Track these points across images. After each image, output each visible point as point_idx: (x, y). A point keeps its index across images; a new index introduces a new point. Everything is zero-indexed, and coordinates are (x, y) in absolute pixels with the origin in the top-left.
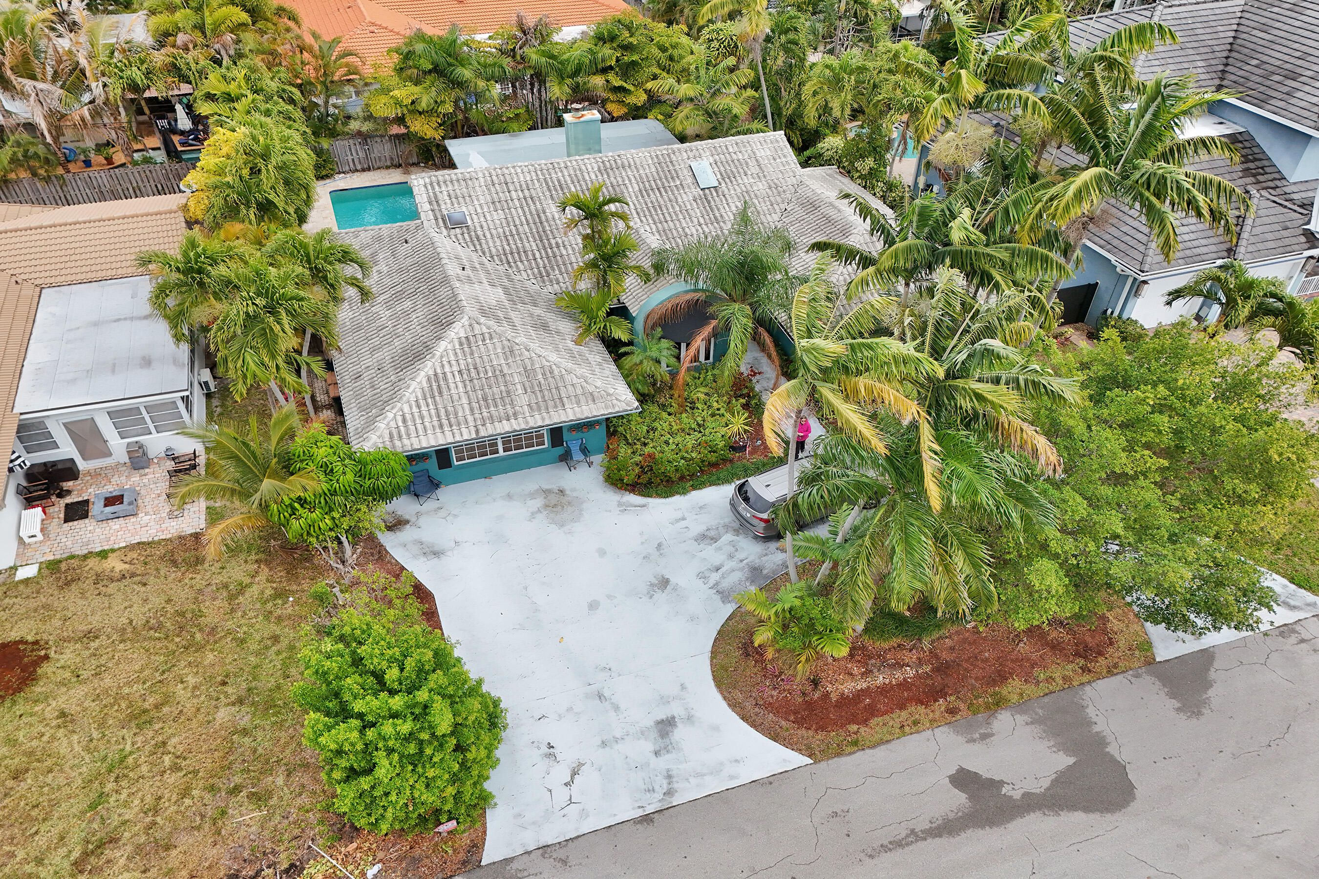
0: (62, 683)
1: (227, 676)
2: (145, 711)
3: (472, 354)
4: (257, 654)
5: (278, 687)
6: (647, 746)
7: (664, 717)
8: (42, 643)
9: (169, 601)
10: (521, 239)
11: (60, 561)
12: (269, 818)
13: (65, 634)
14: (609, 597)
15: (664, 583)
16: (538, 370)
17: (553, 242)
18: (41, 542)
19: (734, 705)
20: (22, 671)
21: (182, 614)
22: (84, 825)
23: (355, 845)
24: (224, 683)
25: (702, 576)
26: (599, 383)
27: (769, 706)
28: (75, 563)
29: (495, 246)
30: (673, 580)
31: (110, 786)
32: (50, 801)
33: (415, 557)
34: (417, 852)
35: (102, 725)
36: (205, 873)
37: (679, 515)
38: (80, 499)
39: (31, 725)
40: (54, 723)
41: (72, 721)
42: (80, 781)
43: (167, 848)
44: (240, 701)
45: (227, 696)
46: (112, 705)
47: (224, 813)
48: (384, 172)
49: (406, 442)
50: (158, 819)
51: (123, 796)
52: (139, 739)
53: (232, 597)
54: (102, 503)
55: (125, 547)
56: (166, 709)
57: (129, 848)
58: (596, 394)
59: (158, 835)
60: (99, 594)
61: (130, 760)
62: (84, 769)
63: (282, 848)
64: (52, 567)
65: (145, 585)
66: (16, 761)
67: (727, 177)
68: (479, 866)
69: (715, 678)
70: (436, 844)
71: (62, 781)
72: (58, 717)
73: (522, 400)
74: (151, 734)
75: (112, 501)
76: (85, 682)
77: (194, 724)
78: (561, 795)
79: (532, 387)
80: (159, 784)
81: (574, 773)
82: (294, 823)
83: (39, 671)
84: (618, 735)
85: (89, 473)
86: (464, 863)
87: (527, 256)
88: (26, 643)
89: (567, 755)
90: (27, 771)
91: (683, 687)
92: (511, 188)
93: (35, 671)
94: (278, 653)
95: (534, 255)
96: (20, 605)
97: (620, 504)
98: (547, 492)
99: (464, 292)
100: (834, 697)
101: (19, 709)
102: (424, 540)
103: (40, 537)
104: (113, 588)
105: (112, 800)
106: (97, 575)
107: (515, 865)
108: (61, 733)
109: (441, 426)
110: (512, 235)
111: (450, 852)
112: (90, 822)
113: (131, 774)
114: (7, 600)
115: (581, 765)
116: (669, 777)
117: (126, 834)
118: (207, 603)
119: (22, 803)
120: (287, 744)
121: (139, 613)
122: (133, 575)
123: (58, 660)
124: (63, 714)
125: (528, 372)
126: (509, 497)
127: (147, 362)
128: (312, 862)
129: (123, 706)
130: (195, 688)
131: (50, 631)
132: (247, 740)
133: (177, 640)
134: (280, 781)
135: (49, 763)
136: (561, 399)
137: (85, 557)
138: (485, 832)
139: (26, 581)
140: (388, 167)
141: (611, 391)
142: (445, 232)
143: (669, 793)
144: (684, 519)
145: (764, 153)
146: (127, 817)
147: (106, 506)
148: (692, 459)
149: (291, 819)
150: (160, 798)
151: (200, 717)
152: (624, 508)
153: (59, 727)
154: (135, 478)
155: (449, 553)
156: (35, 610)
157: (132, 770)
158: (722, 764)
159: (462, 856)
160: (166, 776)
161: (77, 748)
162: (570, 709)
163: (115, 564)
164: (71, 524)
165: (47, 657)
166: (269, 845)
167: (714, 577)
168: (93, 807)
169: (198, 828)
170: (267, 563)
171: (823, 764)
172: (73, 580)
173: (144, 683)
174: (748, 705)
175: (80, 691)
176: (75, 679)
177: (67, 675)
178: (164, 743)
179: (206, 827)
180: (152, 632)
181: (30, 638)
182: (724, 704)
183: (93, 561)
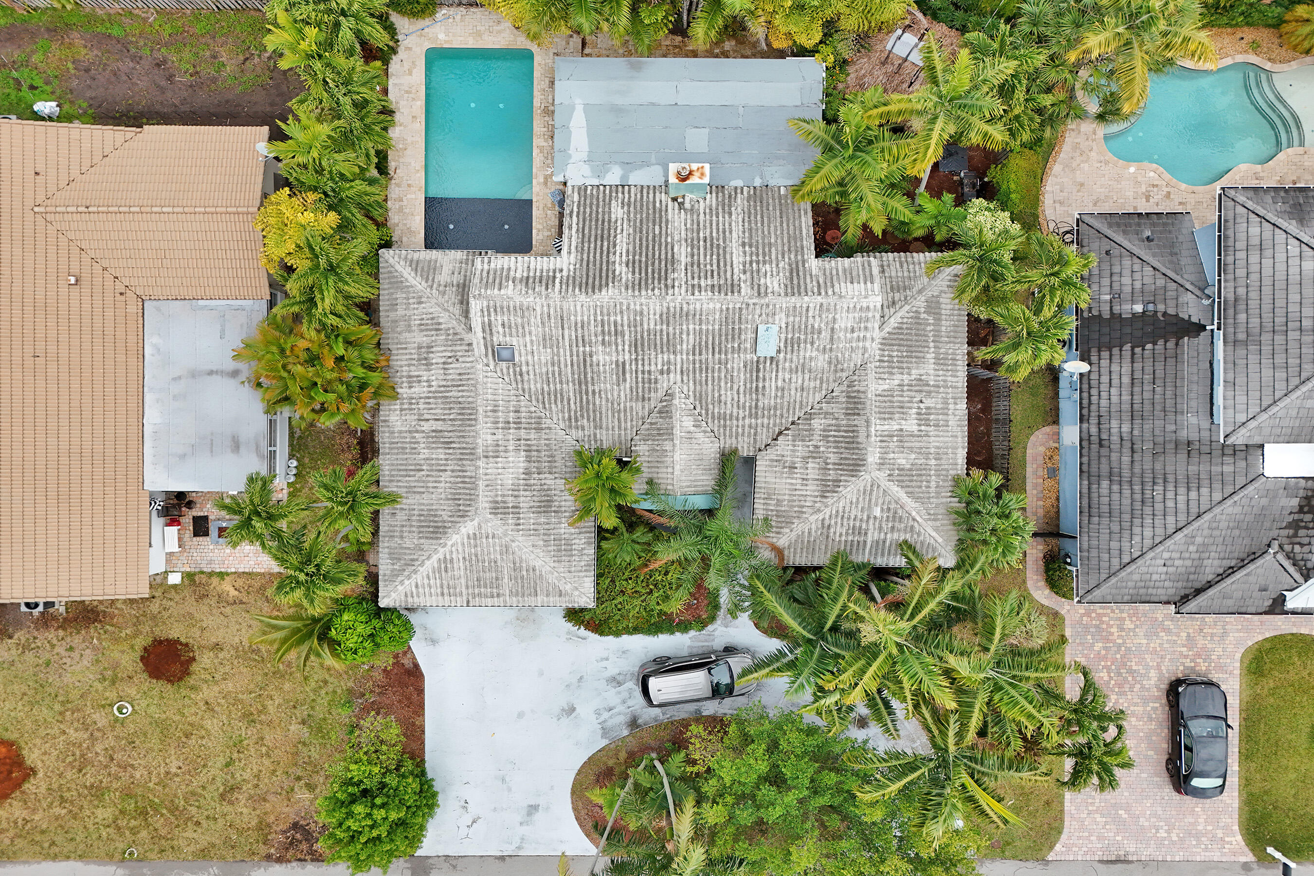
0: (205, 680)
1: (296, 702)
2: (252, 714)
3: (476, 546)
6: (518, 819)
7: (534, 804)
8: (190, 646)
11: (194, 574)
13: (203, 643)
14: (533, 711)
15: (572, 710)
16: (525, 568)
17: (591, 388)
18: (180, 552)
19: (575, 809)
20: (181, 666)
22: (223, 775)
24: (295, 707)
25: (598, 713)
26: (569, 587)
28: (204, 578)
29: (535, 386)
30: (578, 710)
31: (235, 756)
32: (205, 755)
35: (229, 716)
36: (283, 816)
37: (605, 656)
38: (202, 514)
39: (191, 705)
40: (203, 708)
41: (212, 709)
42: (220, 748)
44: (303, 722)
45: (296, 716)
46: (234, 704)
47: (292, 790)
49: (416, 600)
50: (260, 784)
51: (242, 764)
52: (249, 731)
54: (217, 533)
55: (234, 574)
56: (263, 716)
57: (246, 795)
58: (564, 592)
60: (221, 613)
62: (221, 741)
64: (190, 578)
65: (248, 612)
66: (185, 726)
68: (414, 856)
69: (573, 789)
72: (204, 705)
73: (507, 586)
74: (255, 730)
76: (216, 683)
77: (278, 731)
78: (464, 831)
79: (516, 578)
80: (260, 763)
81: (474, 822)
83: (191, 668)
84: (505, 807)
87: (563, 399)
88: (181, 644)
89: (474, 810)
90: (192, 734)
93: (188, 667)
95: (569, 399)
96: (174, 608)
97: (568, 632)
101: (183, 692)
102: (427, 626)
104: (228, 610)
105: (237, 764)
106: (219, 595)
108: (207, 715)
109: (443, 594)
112: (226, 774)
113: (246, 752)
115: (479, 818)
116: (523, 839)
117: (244, 787)
121: (245, 637)
122: (241, 602)
123: (201, 662)
124: (207, 703)
125: (516, 567)
127: (236, 446)
129: (240, 706)
130: (279, 706)
131: (194, 637)
134: (322, 780)
135: (203, 732)
136: (535, 590)
137: (211, 574)
139: (175, 586)
142: (492, 365)
143: (518, 848)
144: (607, 659)
146: (244, 777)
147: (219, 536)
150: (261, 771)
151: (282, 727)
152: (570, 637)
153: (205, 711)
155: (442, 643)
156: (183, 616)
160: (263, 759)
161: (217, 728)
162: (484, 783)
163: (227, 587)
164: (198, 538)
165: (194, 658)
167: (606, 715)
169: (280, 795)
172: (204, 596)
173: (251, 694)
174: (583, 812)
175: (215, 689)
177: (207, 675)
178: (262, 739)
179: (284, 795)
181: (183, 640)
182: (570, 806)
183: (215, 581)
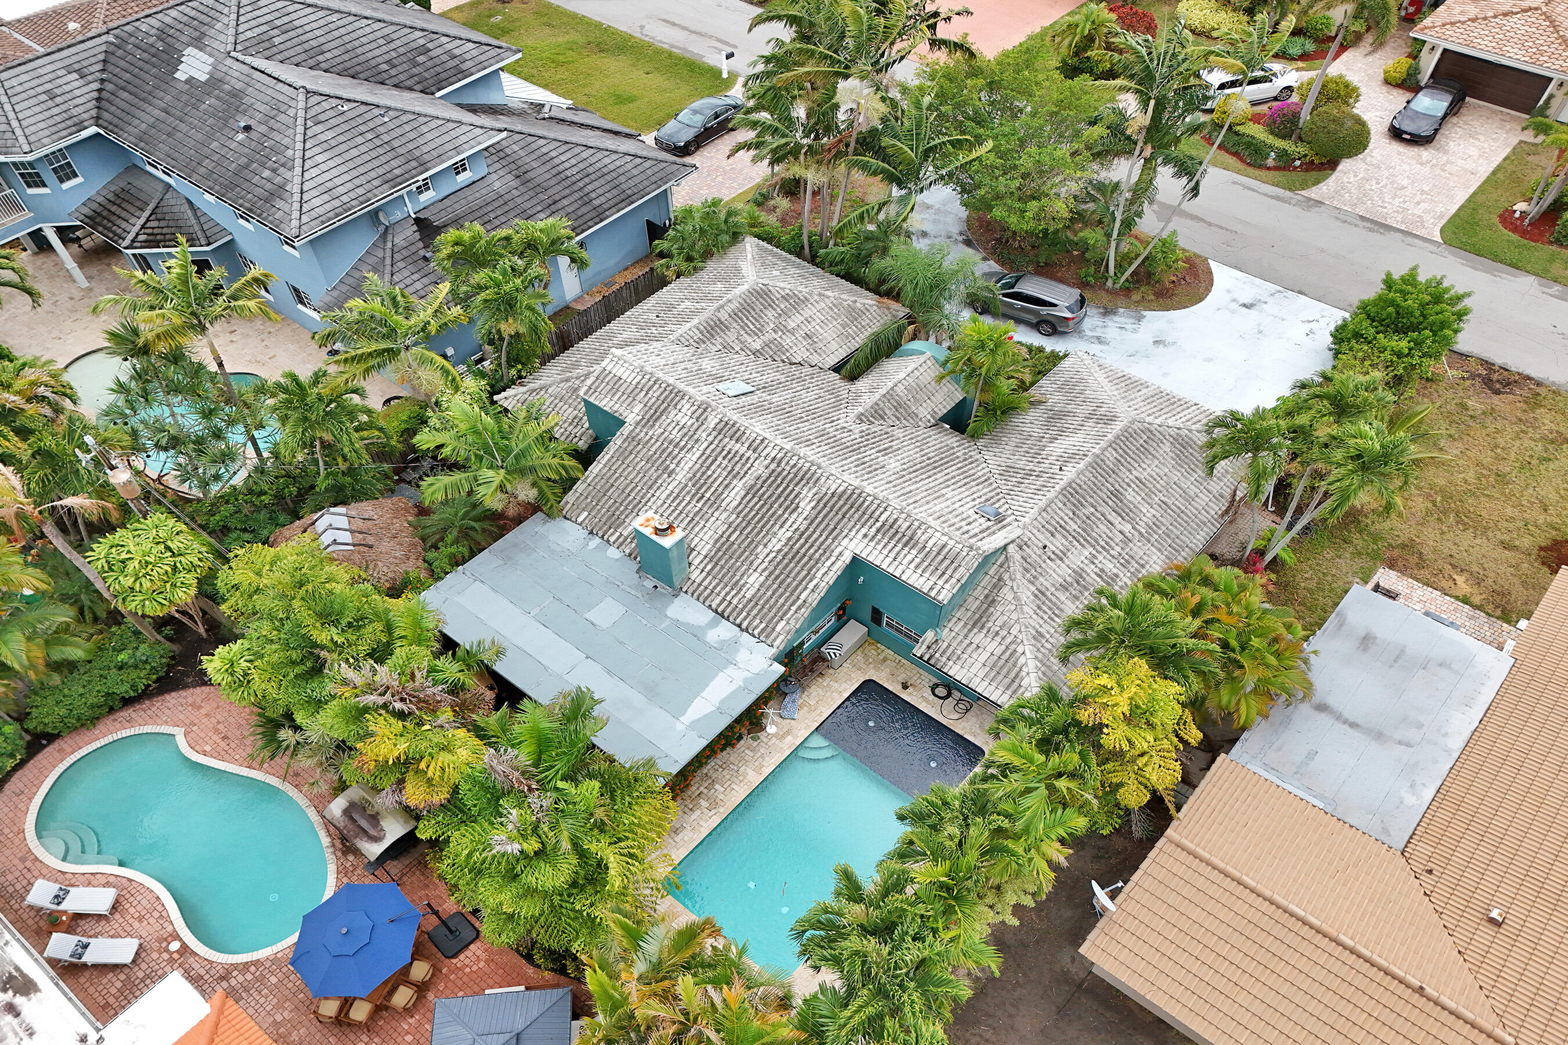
0: (1538, 527)
8: (1539, 561)
11: (1499, 617)
28: (1490, 608)
55: (1447, 594)
64: (1507, 618)
83: (1547, 544)
106: (1478, 586)
123: (1534, 543)
137: (1480, 608)
163: (1462, 586)
165: (1540, 550)
183: (1477, 600)
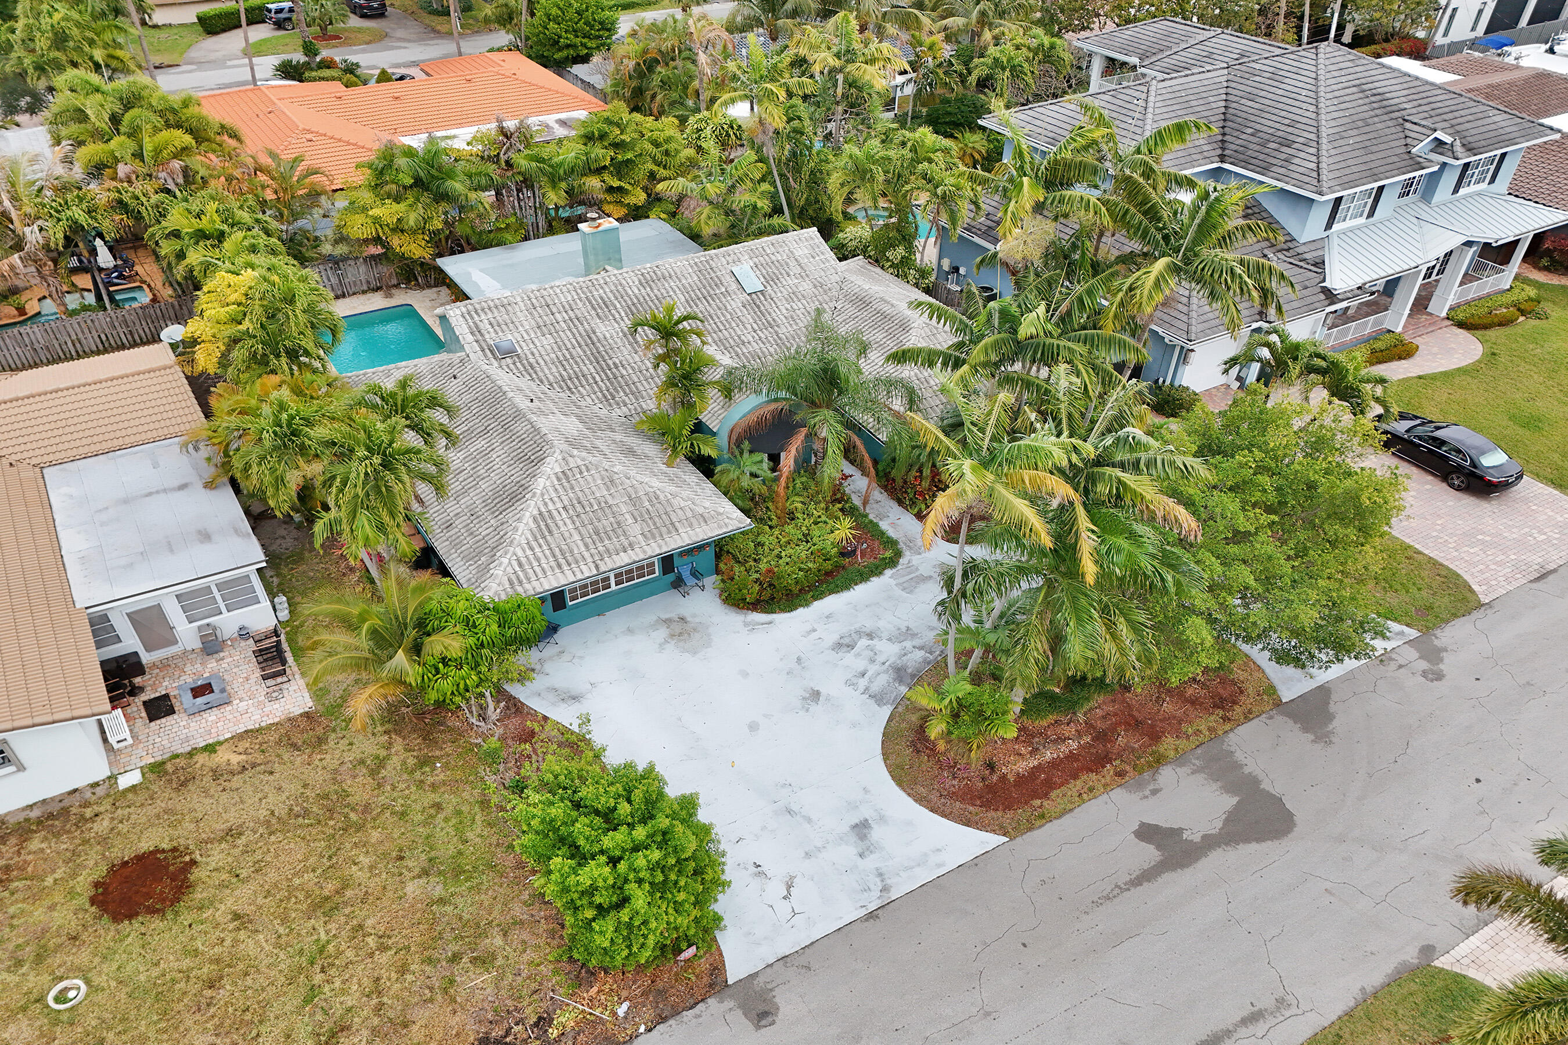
0: (223, 886)
1: (401, 850)
2: (327, 898)
3: (572, 488)
4: (425, 823)
5: (460, 853)
6: (849, 850)
7: (857, 821)
8: (182, 848)
9: (305, 786)
10: (576, 363)
11: (164, 763)
12: (501, 978)
13: (204, 836)
14: (765, 716)
15: (816, 695)
16: (644, 498)
17: (610, 362)
18: (132, 746)
19: (920, 800)
20: (172, 880)
21: (326, 796)
22: (306, 1019)
23: (595, 989)
24: (401, 858)
25: (849, 683)
26: (707, 504)
27: (953, 795)
28: (181, 762)
29: (552, 372)
30: (824, 691)
31: (318, 978)
32: (259, 1003)
33: (553, 704)
34: (660, 985)
35: (284, 921)
36: (455, 1040)
37: (809, 627)
38: (157, 695)
39: (206, 933)
40: (231, 926)
41: (250, 922)
42: (283, 979)
43: (405, 1026)
44: (425, 873)
45: (410, 870)
46: (289, 899)
47: (452, 982)
48: (362, 298)
49: (527, 586)
50: (385, 999)
51: (337, 984)
52: (332, 926)
53: (373, 773)
54: (190, 695)
55: (232, 738)
56: (349, 893)
57: (365, 1033)
58: (706, 515)
59: (391, 1014)
60: (224, 790)
61: (331, 948)
62: (282, 966)
63: (525, 1003)
64: (157, 769)
65: (271, 773)
66: (205, 970)
67: (770, 279)
68: (727, 986)
69: (893, 778)
70: (677, 974)
71: (262, 981)
72: (233, 920)
73: (635, 530)
74: (343, 919)
75: (201, 690)
76: (247, 880)
77: (385, 902)
78: (783, 909)
79: (641, 516)
80: (370, 966)
81: (789, 887)
82: (529, 978)
83: (192, 878)
84: (819, 844)
85: (154, 665)
86: (711, 986)
87: (587, 380)
88: (163, 851)
89: (777, 870)
90: (221, 978)
91: (866, 790)
92: (554, 310)
93: (186, 878)
94: (446, 820)
95: (594, 378)
96: (140, 816)
97: (746, 624)
98: (668, 622)
99: (544, 424)
100: (1011, 778)
101: (186, 918)
102: (557, 686)
103: (130, 741)
104: (236, 781)
105: (326, 989)
106: (214, 771)
107: (761, 979)
108: (242, 935)
109: (559, 566)
110: (567, 360)
111: (693, 979)
112: (312, 1015)
113: (337, 962)
114: (119, 811)
115: (792, 878)
116: (880, 875)
117: (356, 1020)
118: (349, 782)
119: (230, 1010)
120: (491, 906)
121: (277, 801)
122: (254, 766)
123: (207, 864)
124: (236, 916)
125: (634, 501)
126: (630, 631)
127: (205, 536)
128: (558, 1011)
129: (301, 897)
130: (371, 868)
131: (185, 834)
132: (449, 909)
133: (332, 823)
134: (499, 941)
135: (241, 966)
136: (672, 524)
137: (190, 754)
138: (721, 954)
139: (133, 789)
140: (364, 292)
141: (721, 510)
142: (496, 364)
143: (885, 889)
144: (814, 630)
145: (802, 252)
146: (350, 1004)
147: (195, 697)
148: (810, 569)
149: (524, 975)
150: (378, 979)
151: (390, 894)
152: (752, 627)
153: (239, 929)
154: (212, 665)
155: (589, 696)
156: (158, 817)
157: (337, 958)
158: (926, 854)
159: (706, 980)
160: (376, 958)
161: (268, 948)
162: (764, 828)
163: (227, 757)
164: (158, 722)
165: (193, 862)
166: (509, 1002)
167: (863, 683)
168: (307, 1001)
169: (431, 1000)
170: (398, 733)
171: (1019, 840)
172: (187, 781)
173: (314, 871)
174: (934, 797)
175: (245, 892)
176: (234, 880)
177: (225, 876)
178: (361, 926)
179: (439, 997)
180: (300, 820)
181: (165, 846)
182: (910, 800)
183: (201, 759)
